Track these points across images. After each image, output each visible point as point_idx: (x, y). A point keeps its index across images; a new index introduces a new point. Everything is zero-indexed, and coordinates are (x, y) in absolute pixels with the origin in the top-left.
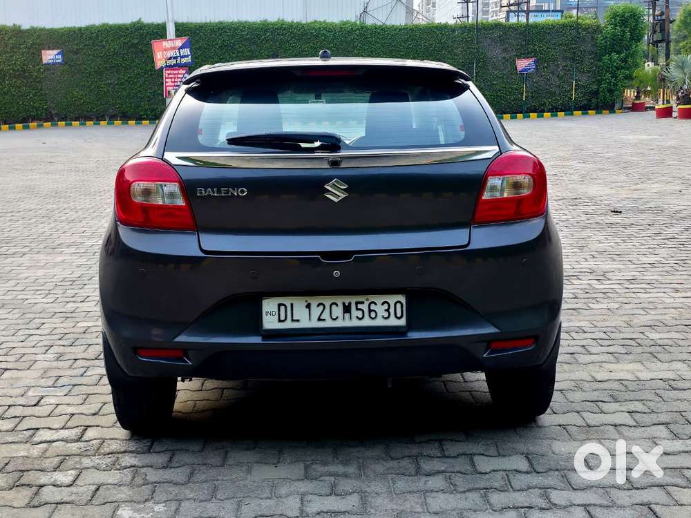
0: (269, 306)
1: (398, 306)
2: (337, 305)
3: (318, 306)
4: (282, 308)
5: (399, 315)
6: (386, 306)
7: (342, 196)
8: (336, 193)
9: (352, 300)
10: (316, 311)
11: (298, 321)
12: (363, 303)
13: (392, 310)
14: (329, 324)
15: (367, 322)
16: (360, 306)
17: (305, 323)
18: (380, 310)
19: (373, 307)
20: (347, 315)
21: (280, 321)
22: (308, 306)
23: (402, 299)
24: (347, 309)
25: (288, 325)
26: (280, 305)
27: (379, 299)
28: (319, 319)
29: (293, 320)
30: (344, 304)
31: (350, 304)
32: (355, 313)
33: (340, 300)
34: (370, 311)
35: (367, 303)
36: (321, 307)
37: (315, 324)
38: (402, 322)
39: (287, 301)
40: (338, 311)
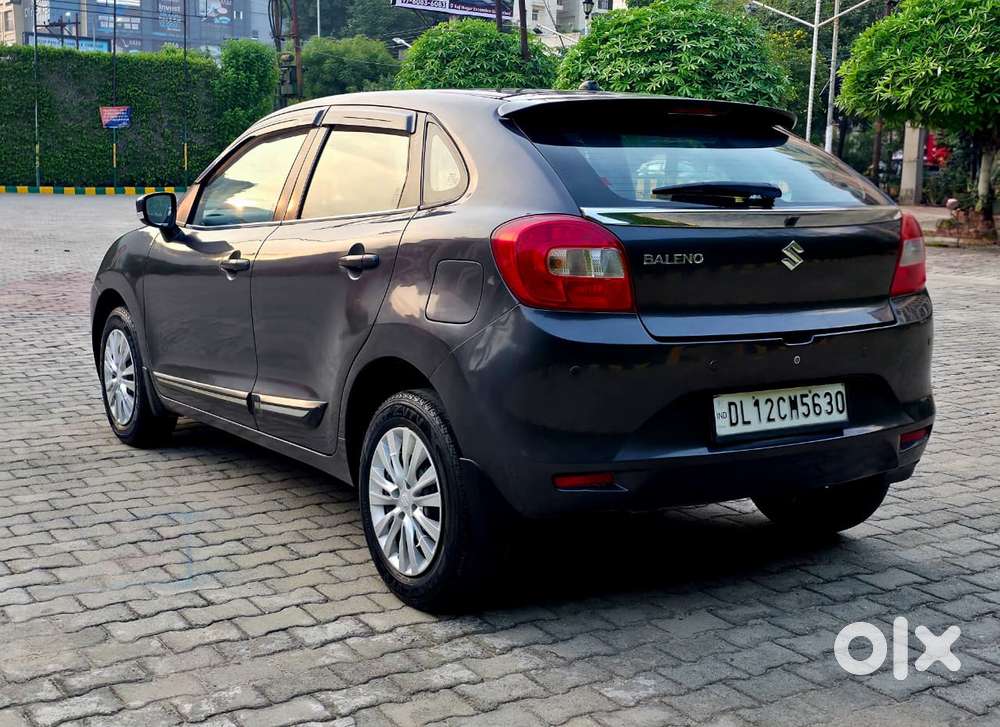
0: (720, 405)
1: (839, 397)
2: (784, 400)
3: (766, 403)
4: (733, 407)
5: (841, 409)
6: (828, 399)
7: (799, 262)
8: (792, 259)
9: (797, 392)
10: (765, 409)
11: (749, 423)
12: (806, 396)
13: (834, 403)
14: (778, 424)
15: (813, 420)
16: (805, 400)
17: (756, 426)
18: (823, 402)
19: (817, 401)
20: (794, 412)
21: (732, 424)
22: (757, 404)
23: (840, 388)
24: (794, 405)
25: (740, 429)
26: (730, 404)
27: (821, 390)
28: (769, 420)
29: (745, 423)
30: (790, 398)
31: (795, 397)
32: (802, 409)
33: (787, 394)
34: (815, 405)
35: (810, 396)
36: (769, 404)
37: (766, 426)
38: (843, 417)
39: (736, 398)
40: (785, 407)
